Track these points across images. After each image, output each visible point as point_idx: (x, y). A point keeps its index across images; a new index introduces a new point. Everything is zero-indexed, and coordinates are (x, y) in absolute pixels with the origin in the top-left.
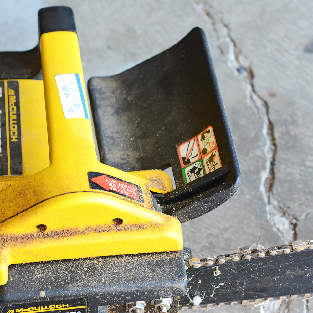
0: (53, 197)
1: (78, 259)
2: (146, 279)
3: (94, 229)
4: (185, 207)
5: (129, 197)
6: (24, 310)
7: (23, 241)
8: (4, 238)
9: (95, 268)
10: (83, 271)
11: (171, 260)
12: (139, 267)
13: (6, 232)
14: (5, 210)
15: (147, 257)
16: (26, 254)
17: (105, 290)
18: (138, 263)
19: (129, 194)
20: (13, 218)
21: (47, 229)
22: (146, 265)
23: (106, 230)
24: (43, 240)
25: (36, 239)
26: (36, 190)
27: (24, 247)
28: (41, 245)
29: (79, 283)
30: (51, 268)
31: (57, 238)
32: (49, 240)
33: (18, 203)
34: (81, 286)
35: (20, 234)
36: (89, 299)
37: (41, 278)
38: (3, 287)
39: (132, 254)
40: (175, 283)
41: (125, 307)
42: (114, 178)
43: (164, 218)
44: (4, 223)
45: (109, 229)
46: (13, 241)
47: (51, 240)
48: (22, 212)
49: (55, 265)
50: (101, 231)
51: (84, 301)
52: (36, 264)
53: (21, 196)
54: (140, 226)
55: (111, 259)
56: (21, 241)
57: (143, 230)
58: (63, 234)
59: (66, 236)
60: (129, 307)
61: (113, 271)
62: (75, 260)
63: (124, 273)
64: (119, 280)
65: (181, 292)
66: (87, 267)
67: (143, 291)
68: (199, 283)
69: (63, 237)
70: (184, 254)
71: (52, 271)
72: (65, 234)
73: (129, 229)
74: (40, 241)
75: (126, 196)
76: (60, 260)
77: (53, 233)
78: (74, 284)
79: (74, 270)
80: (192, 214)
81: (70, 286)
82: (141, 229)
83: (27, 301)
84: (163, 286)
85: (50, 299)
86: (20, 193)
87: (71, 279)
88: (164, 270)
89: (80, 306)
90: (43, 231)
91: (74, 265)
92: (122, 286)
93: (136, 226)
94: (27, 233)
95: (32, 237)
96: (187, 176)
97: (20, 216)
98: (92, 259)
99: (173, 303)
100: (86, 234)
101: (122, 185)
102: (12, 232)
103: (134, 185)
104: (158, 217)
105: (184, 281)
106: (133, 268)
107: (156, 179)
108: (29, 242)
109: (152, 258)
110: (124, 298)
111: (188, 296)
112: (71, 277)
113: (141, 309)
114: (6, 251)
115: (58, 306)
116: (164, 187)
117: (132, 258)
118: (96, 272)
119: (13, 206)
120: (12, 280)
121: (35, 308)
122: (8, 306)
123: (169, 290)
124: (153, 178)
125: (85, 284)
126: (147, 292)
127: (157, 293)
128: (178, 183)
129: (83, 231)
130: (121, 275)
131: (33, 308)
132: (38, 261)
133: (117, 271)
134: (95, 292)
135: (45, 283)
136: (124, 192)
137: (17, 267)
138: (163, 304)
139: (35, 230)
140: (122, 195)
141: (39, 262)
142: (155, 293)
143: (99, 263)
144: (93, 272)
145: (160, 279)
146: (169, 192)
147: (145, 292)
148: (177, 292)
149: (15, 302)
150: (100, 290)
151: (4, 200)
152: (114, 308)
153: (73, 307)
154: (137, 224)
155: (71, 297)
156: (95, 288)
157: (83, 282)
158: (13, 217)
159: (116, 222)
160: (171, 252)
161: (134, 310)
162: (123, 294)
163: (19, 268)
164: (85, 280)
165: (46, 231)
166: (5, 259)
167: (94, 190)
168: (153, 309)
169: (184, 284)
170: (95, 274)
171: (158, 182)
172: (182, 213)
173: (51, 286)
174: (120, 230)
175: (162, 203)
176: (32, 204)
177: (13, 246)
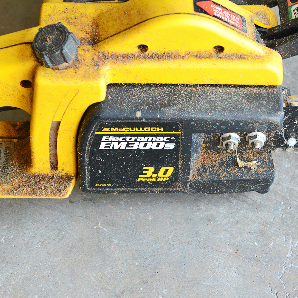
0: (157, 17)
1: (177, 85)
2: (242, 110)
3: (195, 54)
4: (288, 41)
5: (233, 25)
6: (120, 129)
7: (124, 60)
8: (105, 55)
9: (192, 95)
10: (180, 97)
11: (269, 94)
12: (237, 98)
13: (108, 49)
14: (108, 28)
15: (245, 90)
16: (125, 73)
17: (200, 116)
18: (235, 93)
19: (233, 23)
20: (116, 36)
21: (148, 51)
22: (243, 97)
23: (207, 57)
24: (143, 60)
25: (136, 58)
26: (141, 10)
27: (124, 66)
28: (141, 65)
29: (175, 108)
30: (149, 91)
31: (157, 60)
32: (149, 61)
33: (122, 22)
34: (177, 110)
35: (121, 52)
36: (184, 124)
37: (139, 99)
38: (100, 104)
39: (231, 85)
40: (271, 116)
41: (219, 140)
42: (219, 5)
43: (266, 51)
44: (106, 40)
45: (210, 56)
46: (113, 59)
47: (151, 62)
48: (125, 30)
49: (153, 88)
50: (202, 57)
51: (179, 126)
52: (135, 85)
53: (126, 15)
54: (241, 56)
55: (209, 88)
56: (122, 59)
57: (243, 60)
58: (164, 57)
59: (167, 58)
60: (224, 140)
61: (211, 99)
62: (173, 85)
63: (221, 102)
64: (215, 108)
65: (276, 126)
66: (184, 93)
67: (238, 121)
68: (295, 123)
69: (163, 60)
70: (282, 90)
71: (150, 93)
72: (165, 57)
73: (230, 58)
74: (140, 61)
75: (230, 23)
76: (158, 84)
77: (154, 55)
78: (170, 108)
79: (172, 94)
80: (295, 49)
81: (167, 109)
82: (241, 59)
83: (122, 120)
84: (259, 118)
85: (146, 119)
86: (124, 13)
87: (168, 103)
88: (261, 103)
89: (174, 131)
90: (144, 52)
91: (172, 90)
92: (218, 114)
93: (237, 55)
94: (128, 52)
95: (133, 57)
96: (293, 14)
97: (123, 34)
98: (191, 86)
99: (267, 141)
100: (186, 59)
101: (227, 13)
102: (113, 50)
103: (239, 15)
104: (260, 49)
105: (281, 115)
106: (230, 99)
107: (262, 13)
108: (130, 61)
109: (251, 90)
110: (219, 127)
111: (284, 137)
112: (168, 101)
113: (235, 143)
114: (106, 68)
115: (153, 129)
116: (269, 22)
117: (230, 89)
118: (193, 98)
119: (117, 25)
120: (109, 98)
121: (130, 128)
122: (104, 123)
123: (264, 122)
124: (258, 12)
125: (181, 109)
126: (243, 123)
127: (252, 125)
128: (283, 20)
129: (183, 55)
130: (217, 104)
131: (128, 128)
132: (136, 83)
133: (214, 99)
134: (190, 117)
135: (142, 104)
136: (228, 20)
137: (116, 87)
138: (258, 141)
139: (136, 50)
140: (225, 22)
141: (138, 84)
142: (251, 125)
143: (197, 90)
144: (190, 98)
145: (257, 111)
146: (273, 27)
147: (240, 123)
148: (272, 126)
149: (111, 119)
150: (195, 116)
151: (109, 19)
152: (208, 141)
153: (167, 131)
154: (238, 53)
155: (167, 120)
156: (190, 113)
157: (180, 106)
158: (115, 34)
159: (217, 50)
160: (270, 87)
161: (228, 143)
162: (218, 123)
163: (118, 88)
164: (182, 105)
165: (147, 52)
166: (105, 75)
167: (198, 13)
168: (247, 145)
169: (280, 118)
170: (192, 100)
171: (264, 17)
172: (284, 48)
173: (147, 108)
174: (221, 58)
175: (266, 37)
176: (136, 23)
177: (113, 64)
